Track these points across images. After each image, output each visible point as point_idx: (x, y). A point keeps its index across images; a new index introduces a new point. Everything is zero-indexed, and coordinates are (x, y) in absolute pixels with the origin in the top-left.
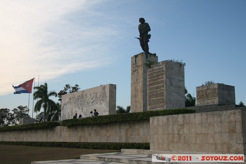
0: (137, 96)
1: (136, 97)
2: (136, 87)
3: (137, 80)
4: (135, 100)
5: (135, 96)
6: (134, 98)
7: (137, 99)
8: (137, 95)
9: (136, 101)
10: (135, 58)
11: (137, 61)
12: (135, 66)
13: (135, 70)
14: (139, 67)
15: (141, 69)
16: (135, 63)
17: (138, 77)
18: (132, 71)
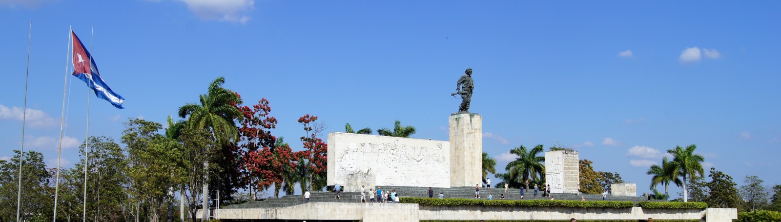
0: (474, 164)
2: (472, 153)
3: (473, 145)
5: (471, 164)
9: (472, 170)
10: (470, 117)
11: (473, 122)
12: (469, 126)
13: (470, 132)
14: (476, 131)
15: (479, 134)
16: (470, 123)
17: (474, 142)
18: (466, 132)
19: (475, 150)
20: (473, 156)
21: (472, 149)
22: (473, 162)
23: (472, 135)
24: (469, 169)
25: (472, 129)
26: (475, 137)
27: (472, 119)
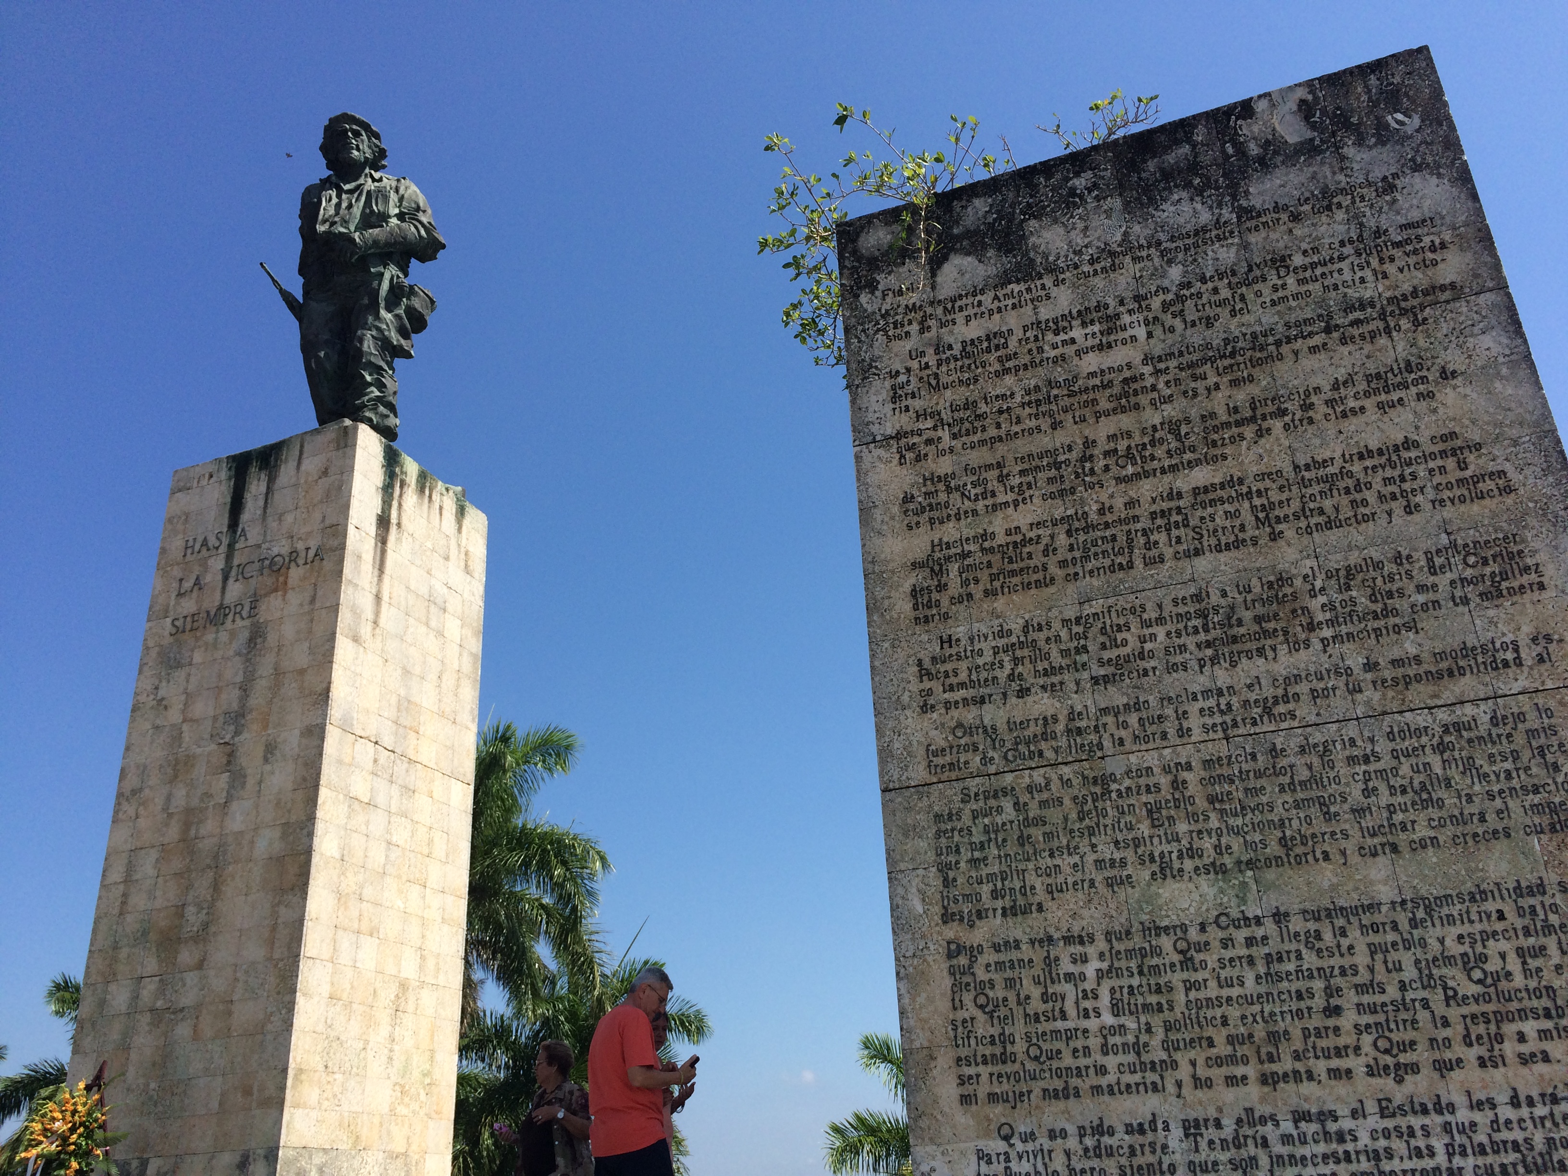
1: (186, 956)
2: (191, 817)
4: (149, 988)
6: (151, 965)
7: (191, 978)
8: (193, 918)
9: (168, 1015)
10: (230, 479)
11: (259, 512)
12: (211, 562)
13: (212, 613)
14: (281, 579)
15: (313, 600)
16: (225, 530)
17: (245, 689)
18: (169, 621)
19: (238, 778)
20: (206, 841)
21: (200, 770)
22: (192, 919)
23: (233, 634)
24: (124, 1009)
25: (231, 581)
26: (259, 640)
27: (255, 482)
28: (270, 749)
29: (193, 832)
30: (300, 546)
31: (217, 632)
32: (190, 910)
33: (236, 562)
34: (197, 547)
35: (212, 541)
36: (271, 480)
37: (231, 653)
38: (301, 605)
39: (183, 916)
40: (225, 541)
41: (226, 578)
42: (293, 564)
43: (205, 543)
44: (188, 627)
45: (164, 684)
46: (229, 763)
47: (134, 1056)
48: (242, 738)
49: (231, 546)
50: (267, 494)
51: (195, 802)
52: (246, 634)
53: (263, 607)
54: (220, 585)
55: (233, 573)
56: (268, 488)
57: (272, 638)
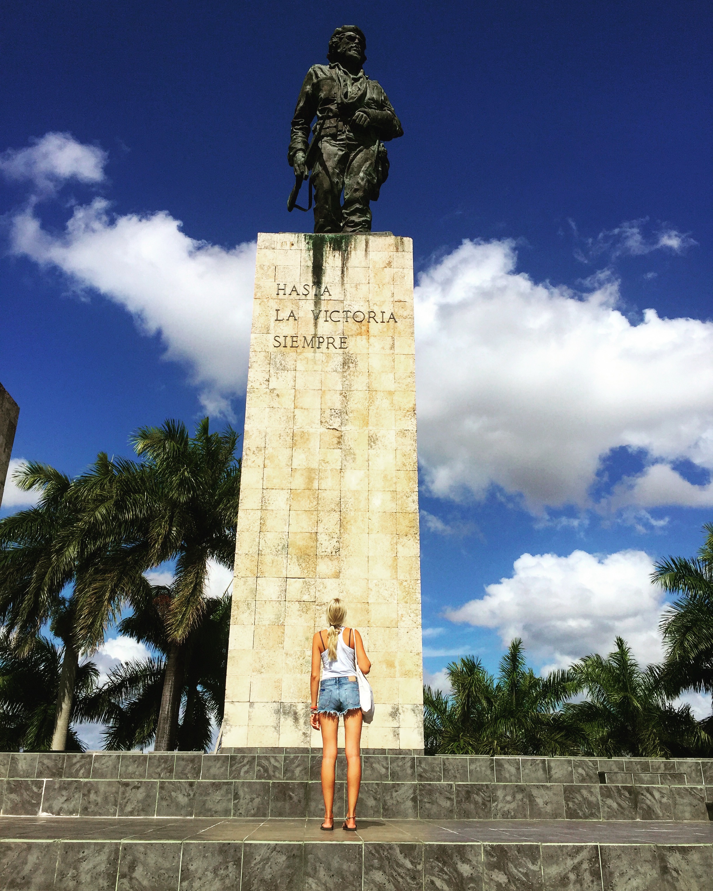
0: (333, 557)
1: (323, 568)
4: (295, 586)
6: (294, 570)
10: (309, 250)
11: (338, 278)
12: (302, 303)
13: (309, 339)
14: (364, 328)
15: (393, 347)
16: (311, 284)
17: (345, 395)
18: (271, 337)
19: (349, 454)
20: (327, 492)
21: (314, 443)
22: (326, 544)
23: (328, 356)
24: (274, 598)
25: (321, 320)
26: (351, 365)
27: (331, 257)
28: (372, 440)
29: (315, 485)
30: (376, 309)
31: (315, 352)
32: (322, 538)
33: (323, 308)
34: (288, 291)
35: (301, 290)
36: (345, 260)
37: (329, 369)
38: (383, 348)
39: (317, 540)
40: (313, 291)
41: (316, 318)
42: (371, 320)
43: (294, 289)
44: (289, 344)
45: (273, 379)
46: (339, 443)
47: (288, 630)
48: (348, 427)
49: (318, 296)
50: (343, 268)
51: (315, 465)
52: (340, 359)
53: (351, 343)
54: (312, 321)
55: (322, 315)
56: (343, 264)
57: (362, 365)
